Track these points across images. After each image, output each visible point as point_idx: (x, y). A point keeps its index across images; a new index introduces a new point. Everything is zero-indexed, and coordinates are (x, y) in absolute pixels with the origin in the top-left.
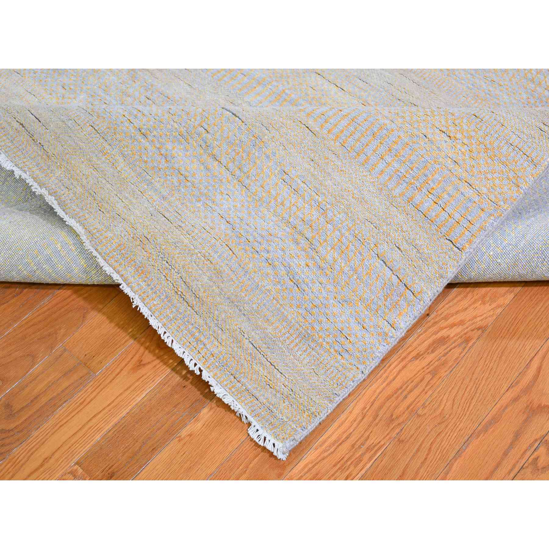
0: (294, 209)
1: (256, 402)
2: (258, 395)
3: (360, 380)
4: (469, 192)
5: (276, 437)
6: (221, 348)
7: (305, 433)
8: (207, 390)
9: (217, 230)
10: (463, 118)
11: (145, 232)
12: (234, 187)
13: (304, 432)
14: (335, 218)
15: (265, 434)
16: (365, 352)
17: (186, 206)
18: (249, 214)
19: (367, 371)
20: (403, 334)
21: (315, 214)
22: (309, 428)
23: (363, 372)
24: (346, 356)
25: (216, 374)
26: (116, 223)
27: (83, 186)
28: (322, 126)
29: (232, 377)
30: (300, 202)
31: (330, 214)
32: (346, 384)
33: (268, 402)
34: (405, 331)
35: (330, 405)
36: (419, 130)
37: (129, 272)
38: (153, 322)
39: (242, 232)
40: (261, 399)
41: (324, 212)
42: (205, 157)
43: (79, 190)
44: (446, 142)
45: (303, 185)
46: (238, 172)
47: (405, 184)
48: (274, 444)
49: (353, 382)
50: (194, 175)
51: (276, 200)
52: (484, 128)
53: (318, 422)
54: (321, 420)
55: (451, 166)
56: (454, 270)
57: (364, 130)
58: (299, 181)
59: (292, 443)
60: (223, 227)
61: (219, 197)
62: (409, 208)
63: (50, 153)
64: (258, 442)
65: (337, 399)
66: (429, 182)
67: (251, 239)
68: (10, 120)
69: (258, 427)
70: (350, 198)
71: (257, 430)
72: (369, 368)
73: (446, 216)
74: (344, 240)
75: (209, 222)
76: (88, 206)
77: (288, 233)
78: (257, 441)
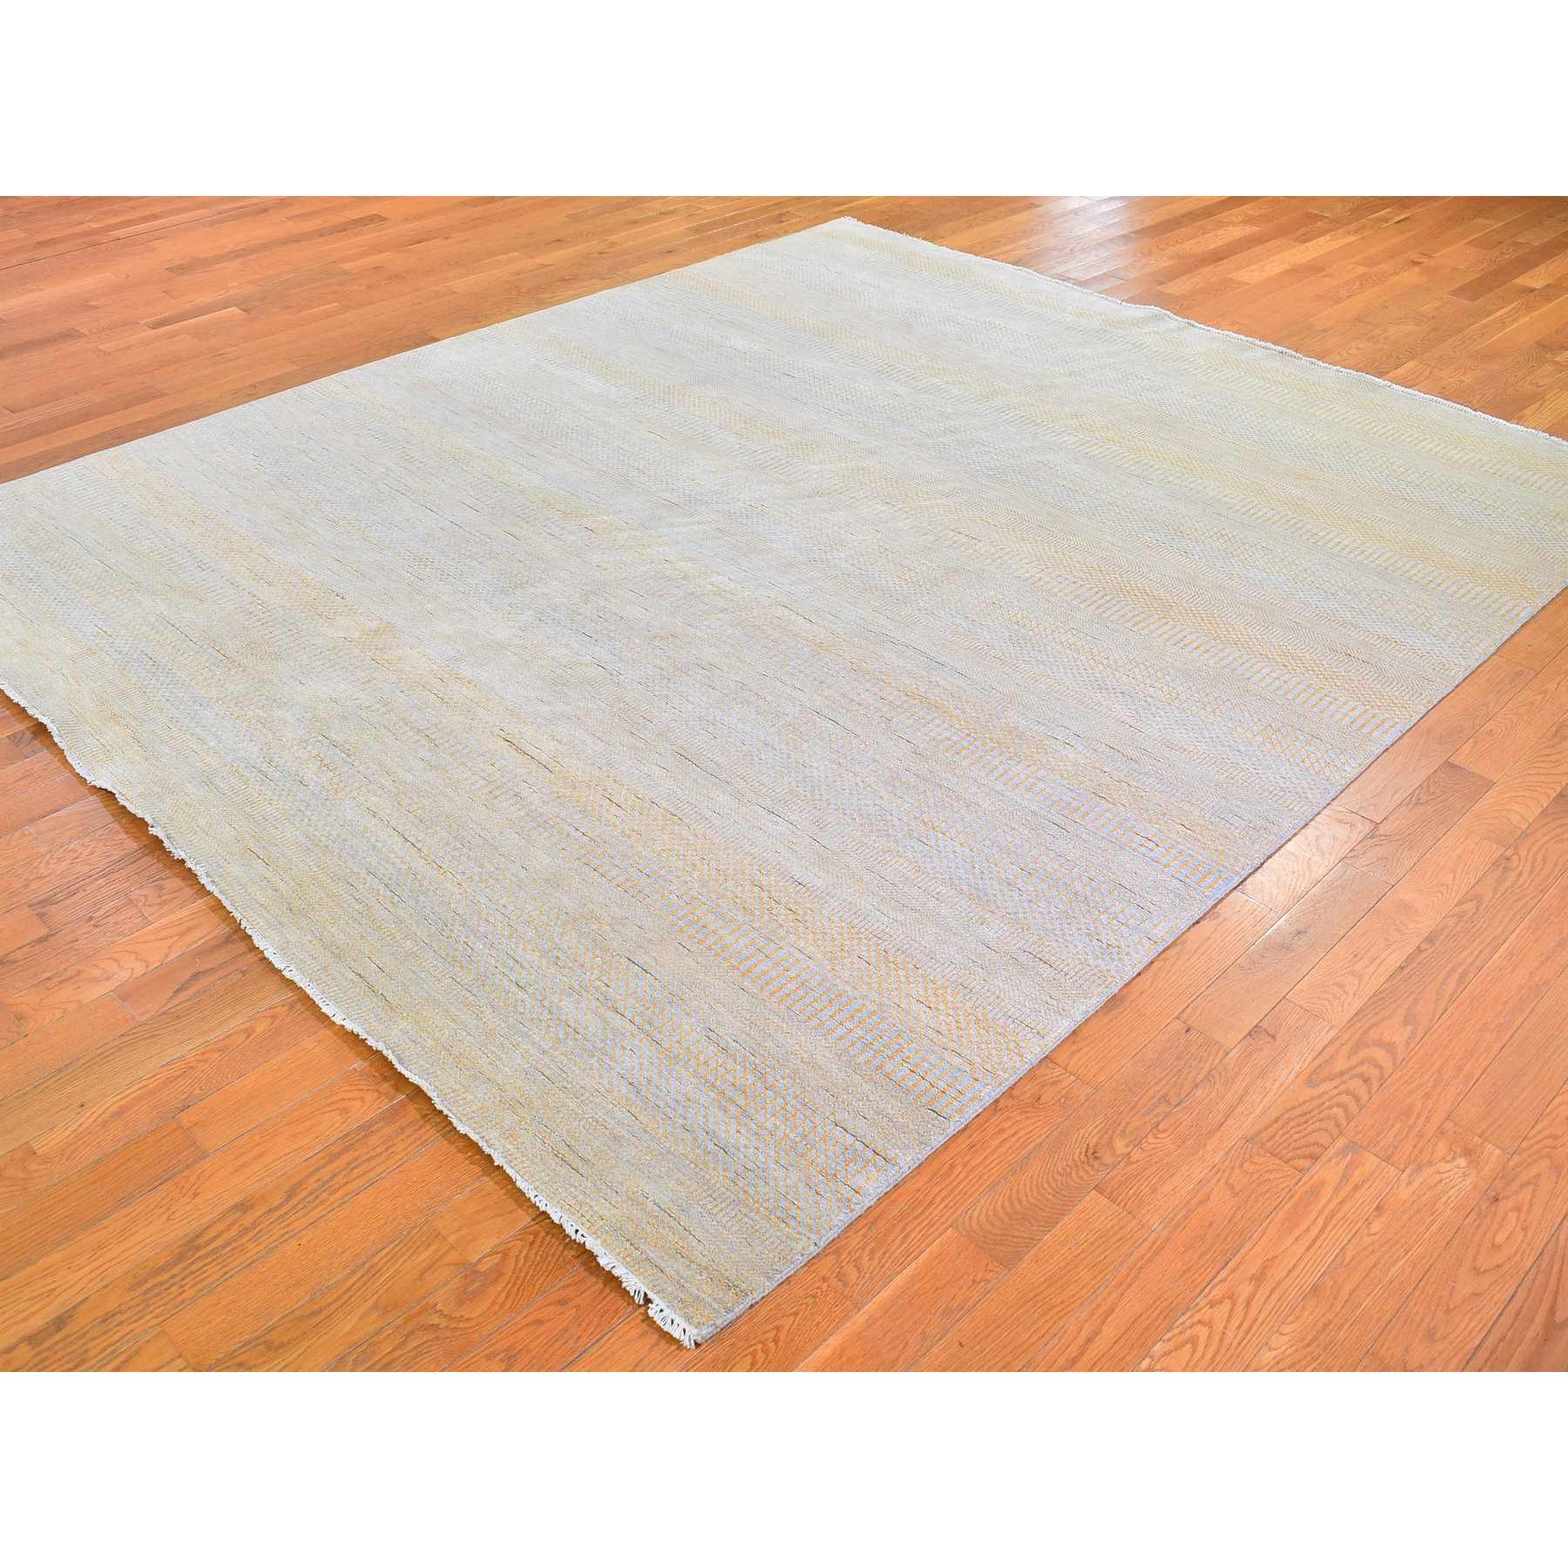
0: (722, 1071)
1: (660, 1274)
2: (663, 1265)
3: (811, 1253)
4: (957, 1061)
5: (688, 1319)
6: (614, 1211)
7: (731, 1316)
8: (594, 1264)
9: (615, 1094)
10: (946, 988)
11: (518, 1096)
12: (641, 1041)
13: (728, 1316)
14: (777, 1084)
15: (673, 1316)
16: (820, 1219)
17: (575, 1063)
18: (660, 1074)
19: (822, 1243)
20: (872, 1203)
21: (751, 1078)
22: (737, 1310)
23: (816, 1244)
24: (793, 1223)
25: (605, 1241)
26: (477, 1083)
27: (437, 1040)
28: (762, 988)
29: (628, 1244)
30: (730, 1064)
31: (770, 1080)
32: (792, 1258)
33: (678, 1275)
34: (875, 1200)
35: (768, 1283)
36: (889, 999)
37: (493, 1135)
38: (521, 1184)
39: (649, 1096)
40: (668, 1270)
41: (763, 1077)
42: (602, 1010)
43: (430, 1043)
44: (925, 1012)
45: (734, 1044)
46: (647, 1027)
47: (872, 1052)
48: (684, 1330)
49: (802, 1255)
50: (586, 1028)
51: (697, 1058)
52: (974, 999)
53: (750, 1304)
54: (754, 1301)
55: (933, 1035)
56: (940, 1139)
57: (818, 995)
58: (729, 1040)
59: (710, 1329)
60: (624, 1090)
61: (618, 1052)
62: (878, 1077)
63: (394, 1004)
64: (662, 1327)
65: (779, 1276)
66: (904, 1051)
67: (662, 1104)
68: (343, 970)
69: (662, 1306)
70: (799, 1062)
71: (661, 1311)
72: (824, 1238)
73: (927, 1085)
74: (789, 1108)
75: (605, 1083)
76: (441, 1061)
77: (713, 1099)
78: (661, 1325)
